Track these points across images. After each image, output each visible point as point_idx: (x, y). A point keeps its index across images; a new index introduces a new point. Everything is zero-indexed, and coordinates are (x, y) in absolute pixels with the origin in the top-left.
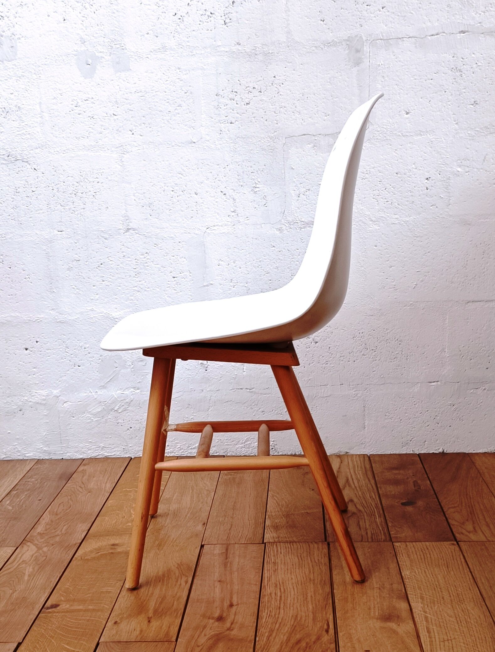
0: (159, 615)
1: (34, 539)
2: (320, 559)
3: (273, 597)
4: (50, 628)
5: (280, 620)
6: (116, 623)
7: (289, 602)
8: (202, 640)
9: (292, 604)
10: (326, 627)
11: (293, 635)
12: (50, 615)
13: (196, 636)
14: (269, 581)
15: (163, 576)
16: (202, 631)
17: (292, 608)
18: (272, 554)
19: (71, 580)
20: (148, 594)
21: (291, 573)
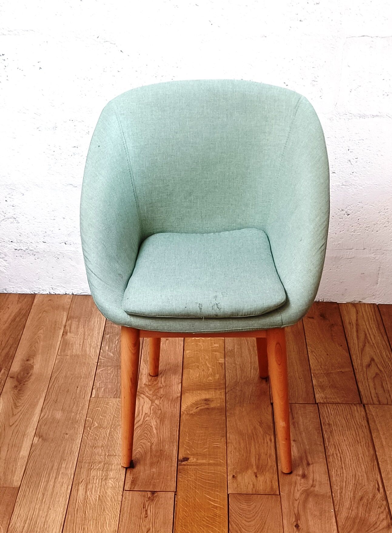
0: (261, 471)
1: (144, 390)
2: (361, 421)
3: (336, 458)
4: (190, 479)
5: (345, 479)
6: (233, 476)
7: (347, 463)
8: (297, 495)
9: (350, 465)
10: (377, 486)
11: (356, 492)
12: (186, 467)
13: (292, 491)
14: (329, 442)
15: (252, 433)
16: (295, 486)
17: (350, 468)
18: (325, 416)
19: (187, 435)
20: (247, 451)
21: (343, 435)
